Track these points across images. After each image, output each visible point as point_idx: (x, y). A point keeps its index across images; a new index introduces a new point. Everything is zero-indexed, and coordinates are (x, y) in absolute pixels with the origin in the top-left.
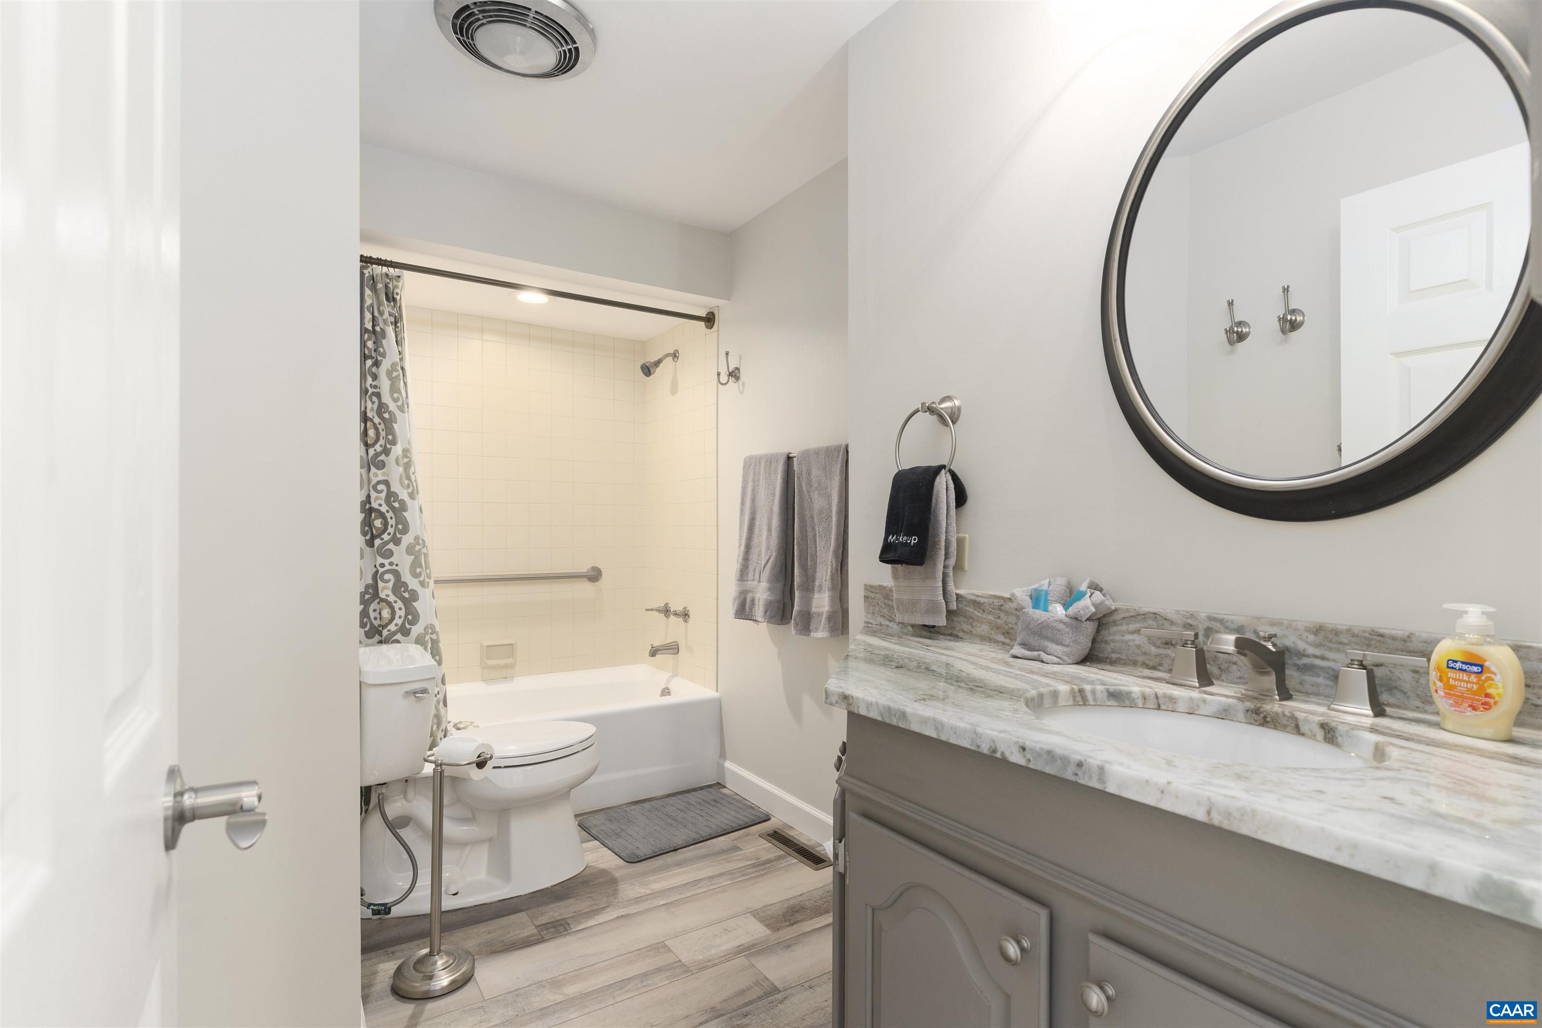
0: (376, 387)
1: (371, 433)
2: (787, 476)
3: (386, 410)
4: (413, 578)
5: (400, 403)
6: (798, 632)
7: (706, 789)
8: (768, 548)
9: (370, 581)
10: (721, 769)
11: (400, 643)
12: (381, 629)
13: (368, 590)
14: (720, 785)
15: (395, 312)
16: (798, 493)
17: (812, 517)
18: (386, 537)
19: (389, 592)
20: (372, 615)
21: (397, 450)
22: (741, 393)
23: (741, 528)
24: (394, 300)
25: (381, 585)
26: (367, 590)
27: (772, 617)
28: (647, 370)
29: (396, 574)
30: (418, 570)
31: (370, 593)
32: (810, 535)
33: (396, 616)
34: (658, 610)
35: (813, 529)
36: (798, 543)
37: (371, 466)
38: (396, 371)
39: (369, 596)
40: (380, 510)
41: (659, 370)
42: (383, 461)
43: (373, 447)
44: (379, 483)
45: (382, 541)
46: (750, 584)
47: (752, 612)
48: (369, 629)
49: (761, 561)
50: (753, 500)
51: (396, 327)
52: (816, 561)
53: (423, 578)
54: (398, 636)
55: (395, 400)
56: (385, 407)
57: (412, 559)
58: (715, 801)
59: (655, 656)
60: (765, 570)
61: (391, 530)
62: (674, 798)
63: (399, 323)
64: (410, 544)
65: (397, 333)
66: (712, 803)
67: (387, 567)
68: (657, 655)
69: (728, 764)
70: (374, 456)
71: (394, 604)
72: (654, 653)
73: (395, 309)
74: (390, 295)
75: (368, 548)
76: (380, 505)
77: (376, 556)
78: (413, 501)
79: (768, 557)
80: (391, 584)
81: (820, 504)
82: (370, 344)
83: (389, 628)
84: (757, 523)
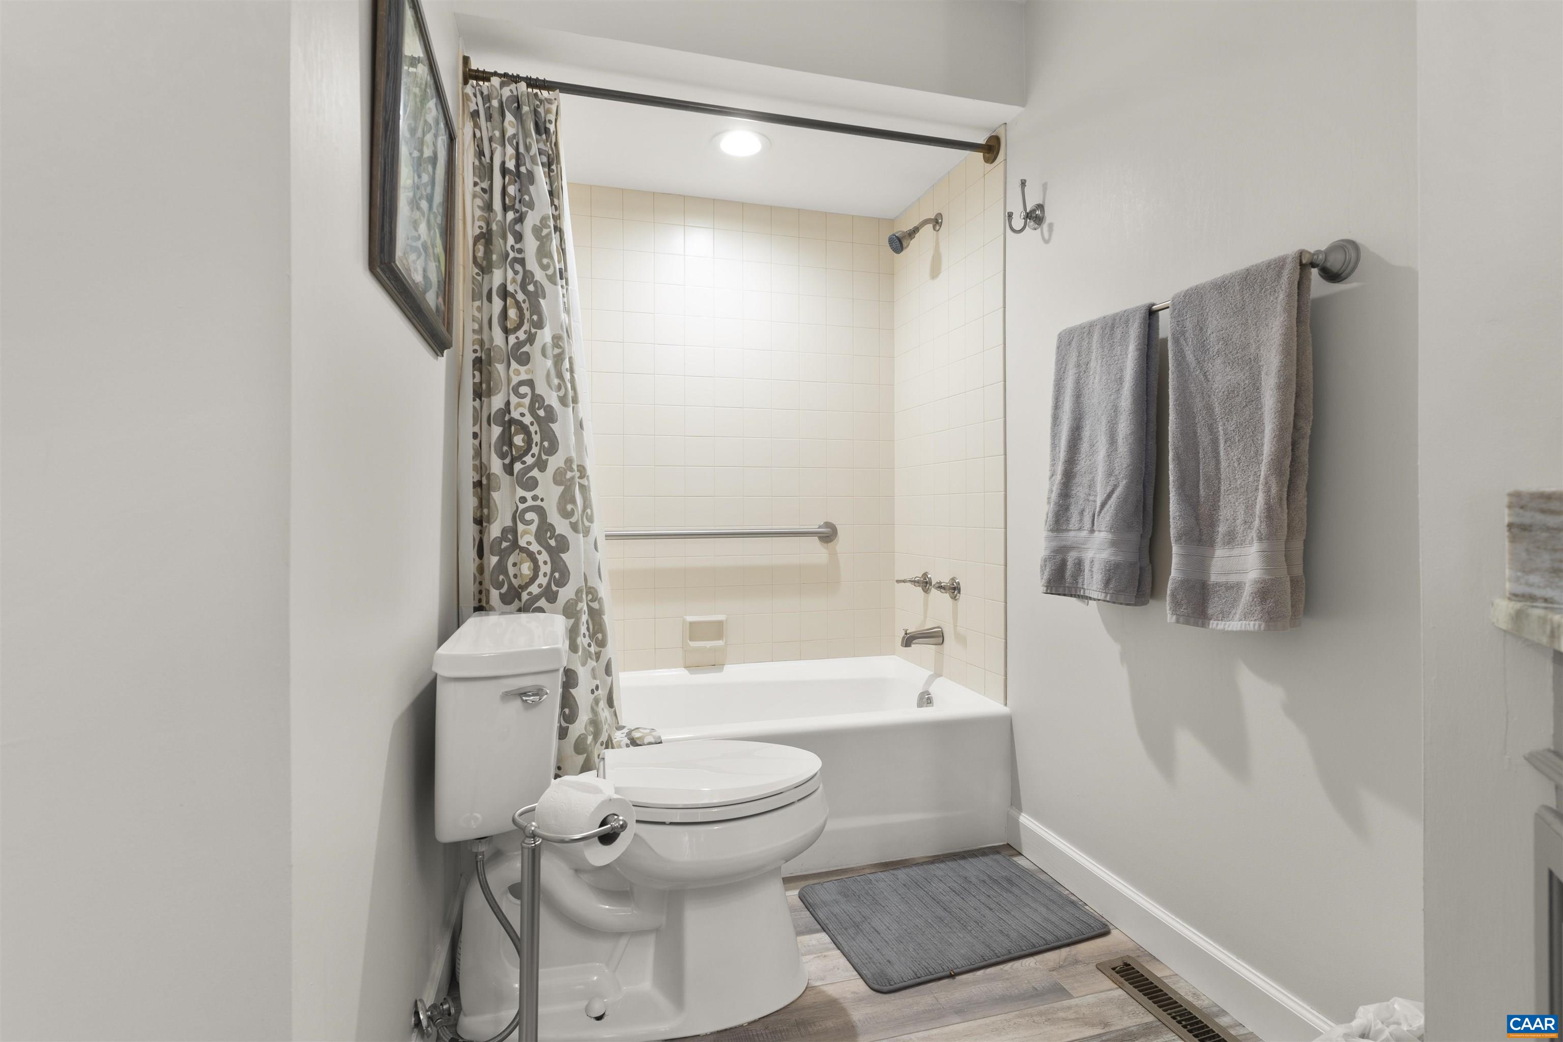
0: (520, 251)
1: (512, 313)
2: (1148, 345)
3: (531, 279)
4: (562, 519)
5: (550, 272)
6: (1181, 619)
7: (991, 856)
8: (1110, 473)
9: (509, 523)
10: (1014, 825)
11: (544, 612)
12: (520, 590)
13: (507, 536)
14: (1010, 850)
15: (547, 148)
16: (1177, 367)
17: (1209, 408)
18: (529, 460)
19: (531, 538)
20: (511, 571)
21: (545, 336)
22: (1047, 242)
23: (1054, 446)
24: (547, 131)
25: (521, 527)
26: (504, 535)
27: (1120, 591)
28: (898, 243)
29: (541, 512)
30: (569, 507)
31: (509, 540)
32: (1204, 439)
33: (540, 573)
34: (914, 582)
35: (1212, 429)
36: (1178, 457)
37: (512, 360)
38: (546, 228)
39: (508, 544)
40: (521, 422)
41: (913, 243)
42: (527, 353)
43: (515, 333)
44: (521, 383)
45: (524, 466)
46: (1072, 536)
47: (1077, 583)
48: (507, 591)
49: (1096, 496)
50: (1078, 396)
51: (550, 170)
52: (1219, 488)
53: (576, 519)
54: (542, 603)
55: (544, 268)
56: (530, 276)
57: (562, 490)
58: (1009, 881)
59: (910, 646)
60: (1105, 509)
61: (535, 450)
62: (942, 866)
63: (554, 165)
64: (559, 468)
65: (552, 179)
66: (1005, 884)
67: (530, 503)
68: (912, 645)
69: (1025, 820)
70: (516, 346)
71: (538, 556)
72: (908, 640)
73: (548, 144)
74: (541, 124)
75: (508, 476)
76: (522, 415)
77: (515, 486)
78: (566, 408)
79: (1109, 489)
80: (533, 527)
81: (1229, 380)
82: (511, 190)
83: (530, 589)
84: (1086, 433)
